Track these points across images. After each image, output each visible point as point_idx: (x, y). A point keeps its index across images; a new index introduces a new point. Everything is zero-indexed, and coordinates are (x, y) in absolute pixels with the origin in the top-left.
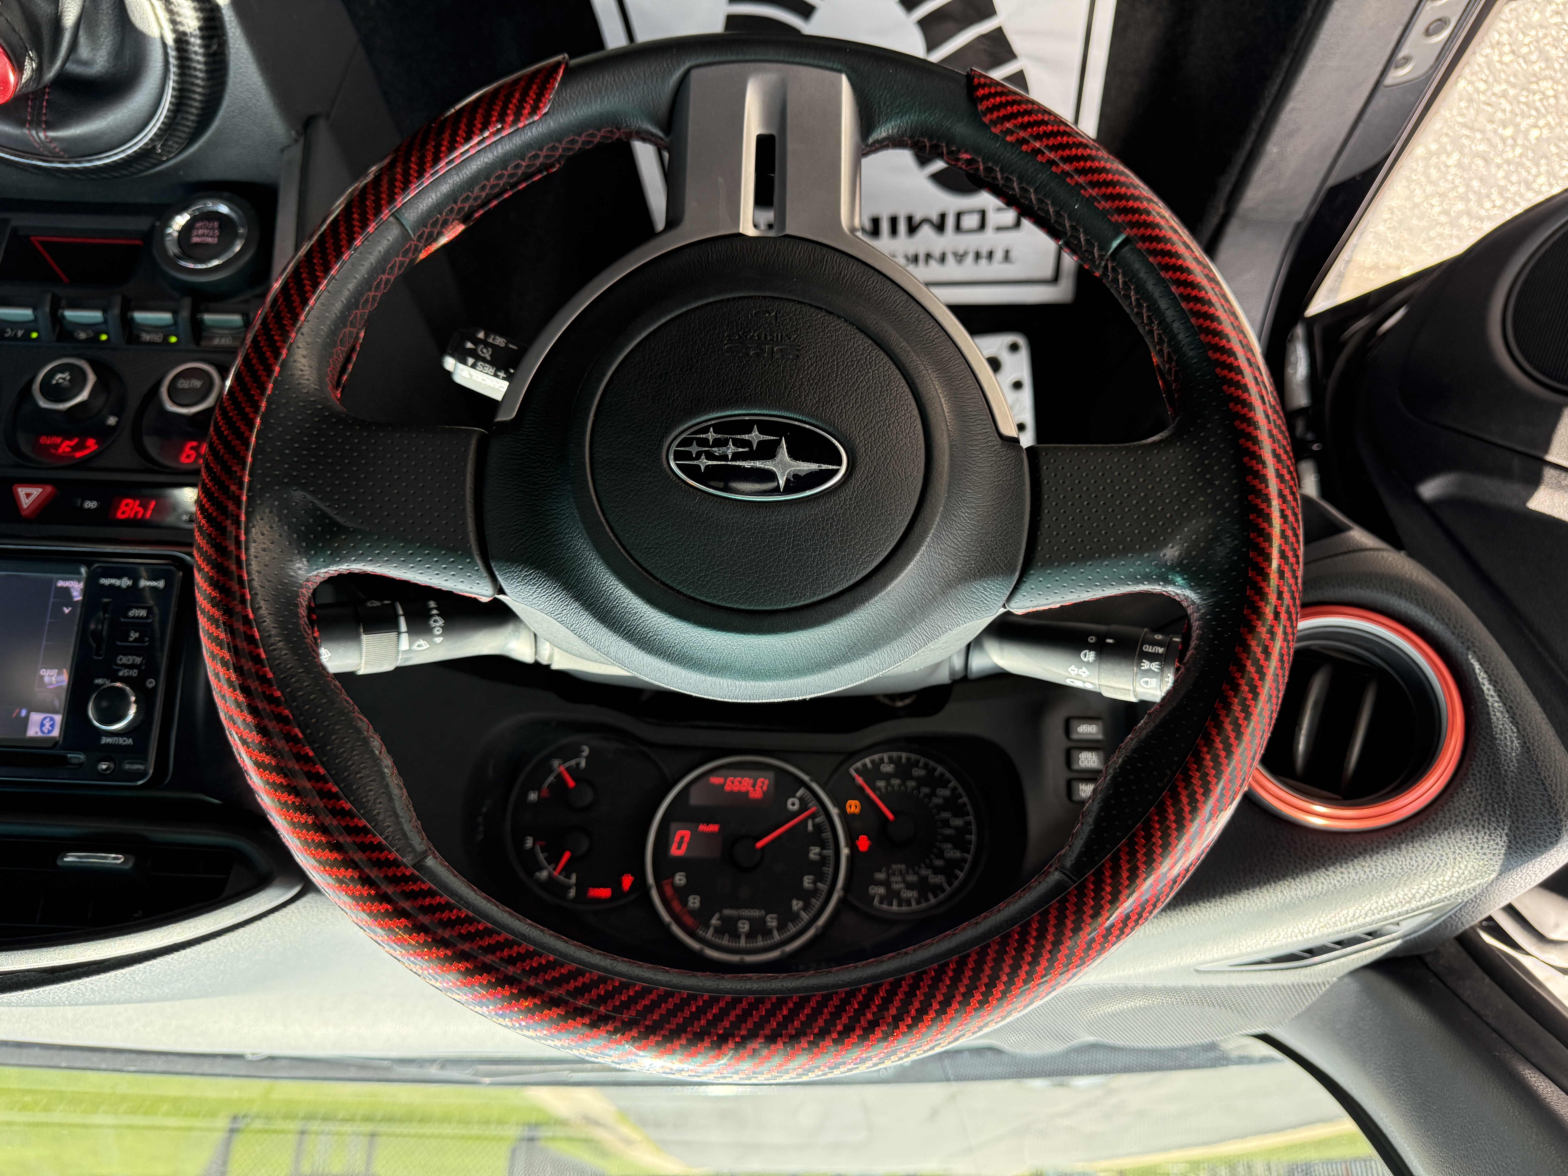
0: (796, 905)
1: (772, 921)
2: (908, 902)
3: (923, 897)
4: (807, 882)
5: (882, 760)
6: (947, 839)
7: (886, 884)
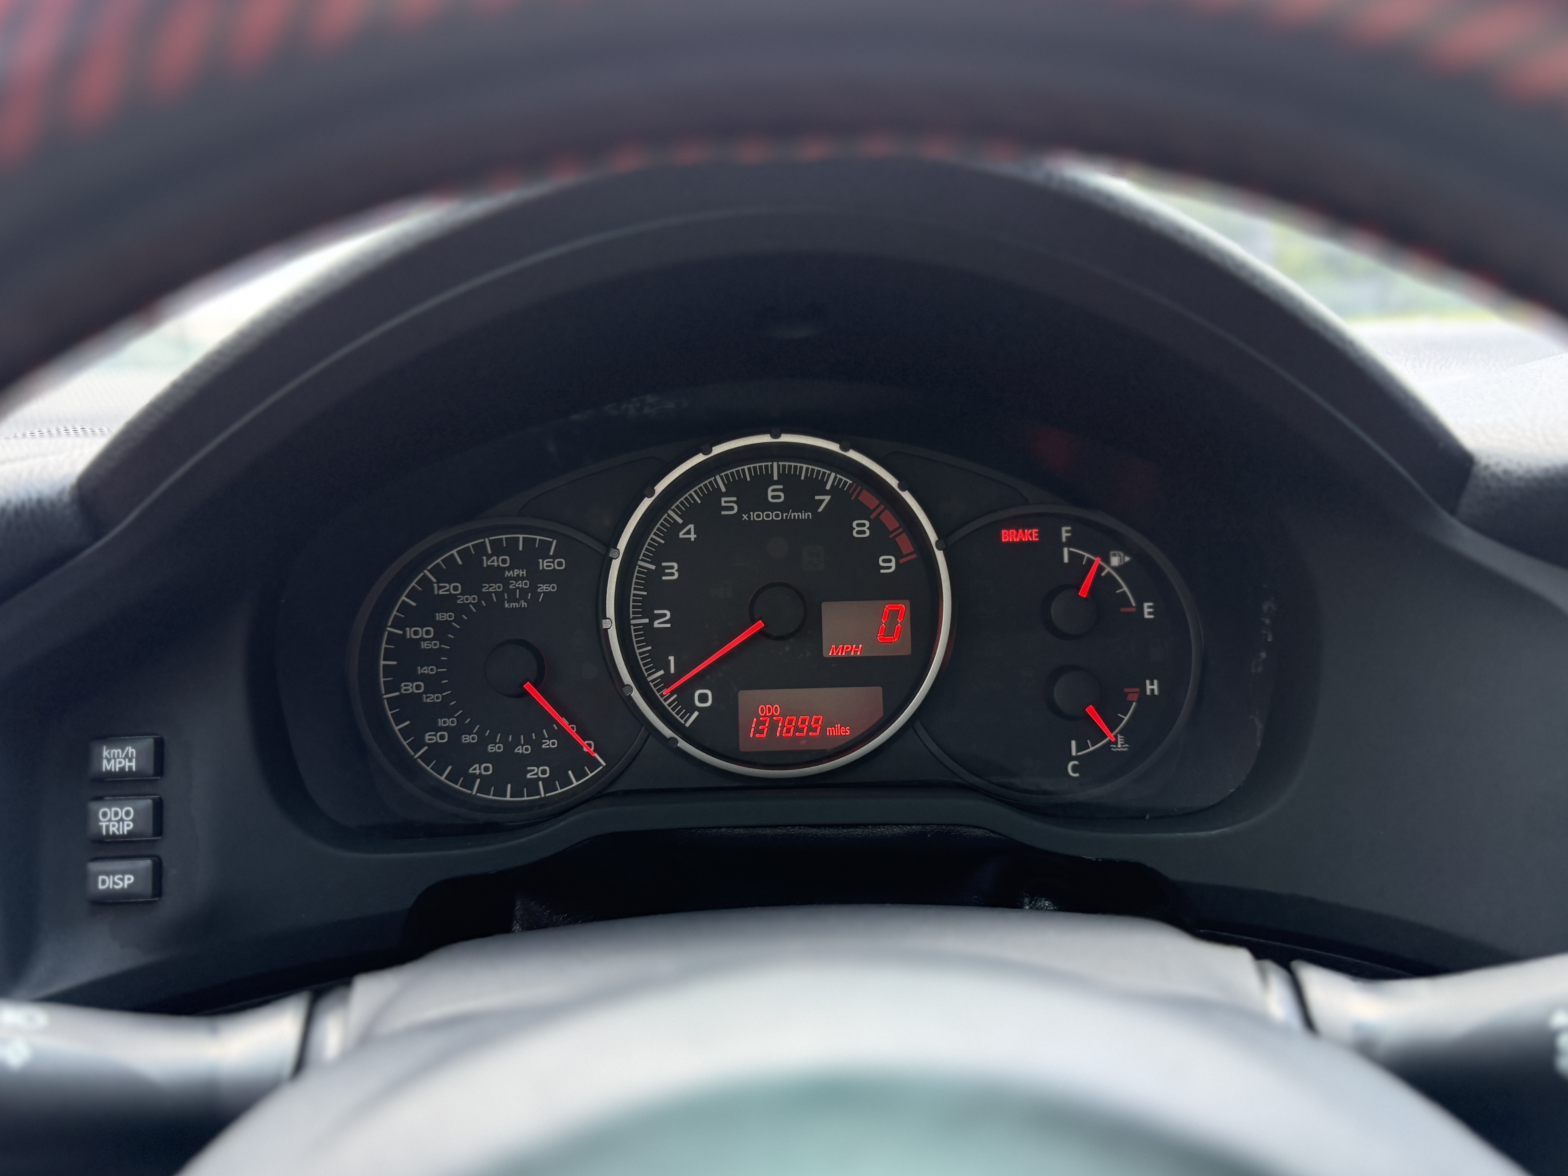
0: (689, 533)
1: (730, 504)
2: (498, 549)
3: (472, 559)
4: (673, 571)
5: (549, 785)
6: (430, 657)
7: (537, 576)
